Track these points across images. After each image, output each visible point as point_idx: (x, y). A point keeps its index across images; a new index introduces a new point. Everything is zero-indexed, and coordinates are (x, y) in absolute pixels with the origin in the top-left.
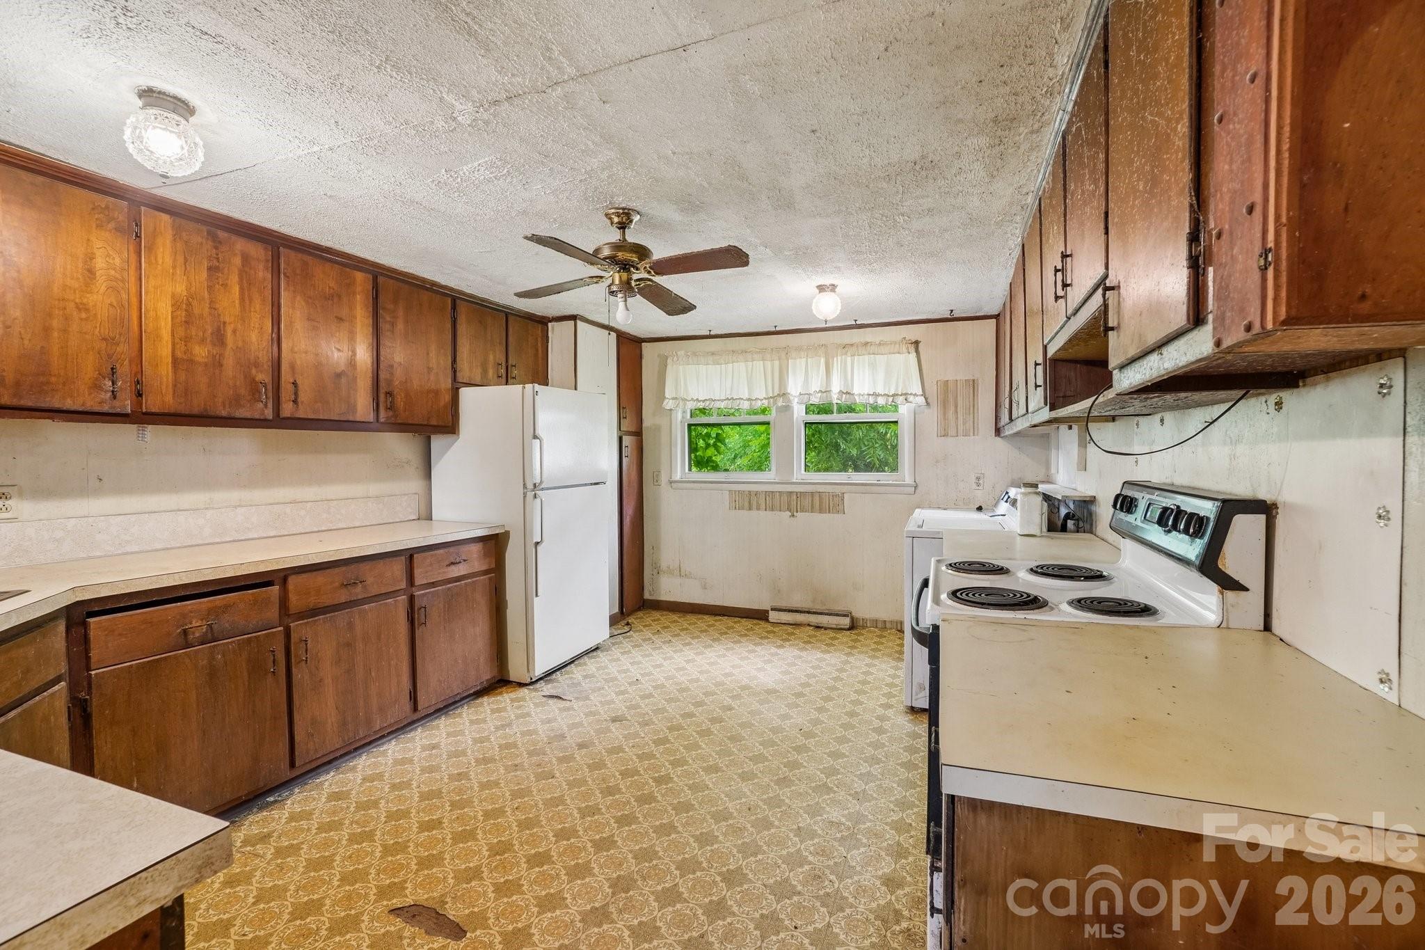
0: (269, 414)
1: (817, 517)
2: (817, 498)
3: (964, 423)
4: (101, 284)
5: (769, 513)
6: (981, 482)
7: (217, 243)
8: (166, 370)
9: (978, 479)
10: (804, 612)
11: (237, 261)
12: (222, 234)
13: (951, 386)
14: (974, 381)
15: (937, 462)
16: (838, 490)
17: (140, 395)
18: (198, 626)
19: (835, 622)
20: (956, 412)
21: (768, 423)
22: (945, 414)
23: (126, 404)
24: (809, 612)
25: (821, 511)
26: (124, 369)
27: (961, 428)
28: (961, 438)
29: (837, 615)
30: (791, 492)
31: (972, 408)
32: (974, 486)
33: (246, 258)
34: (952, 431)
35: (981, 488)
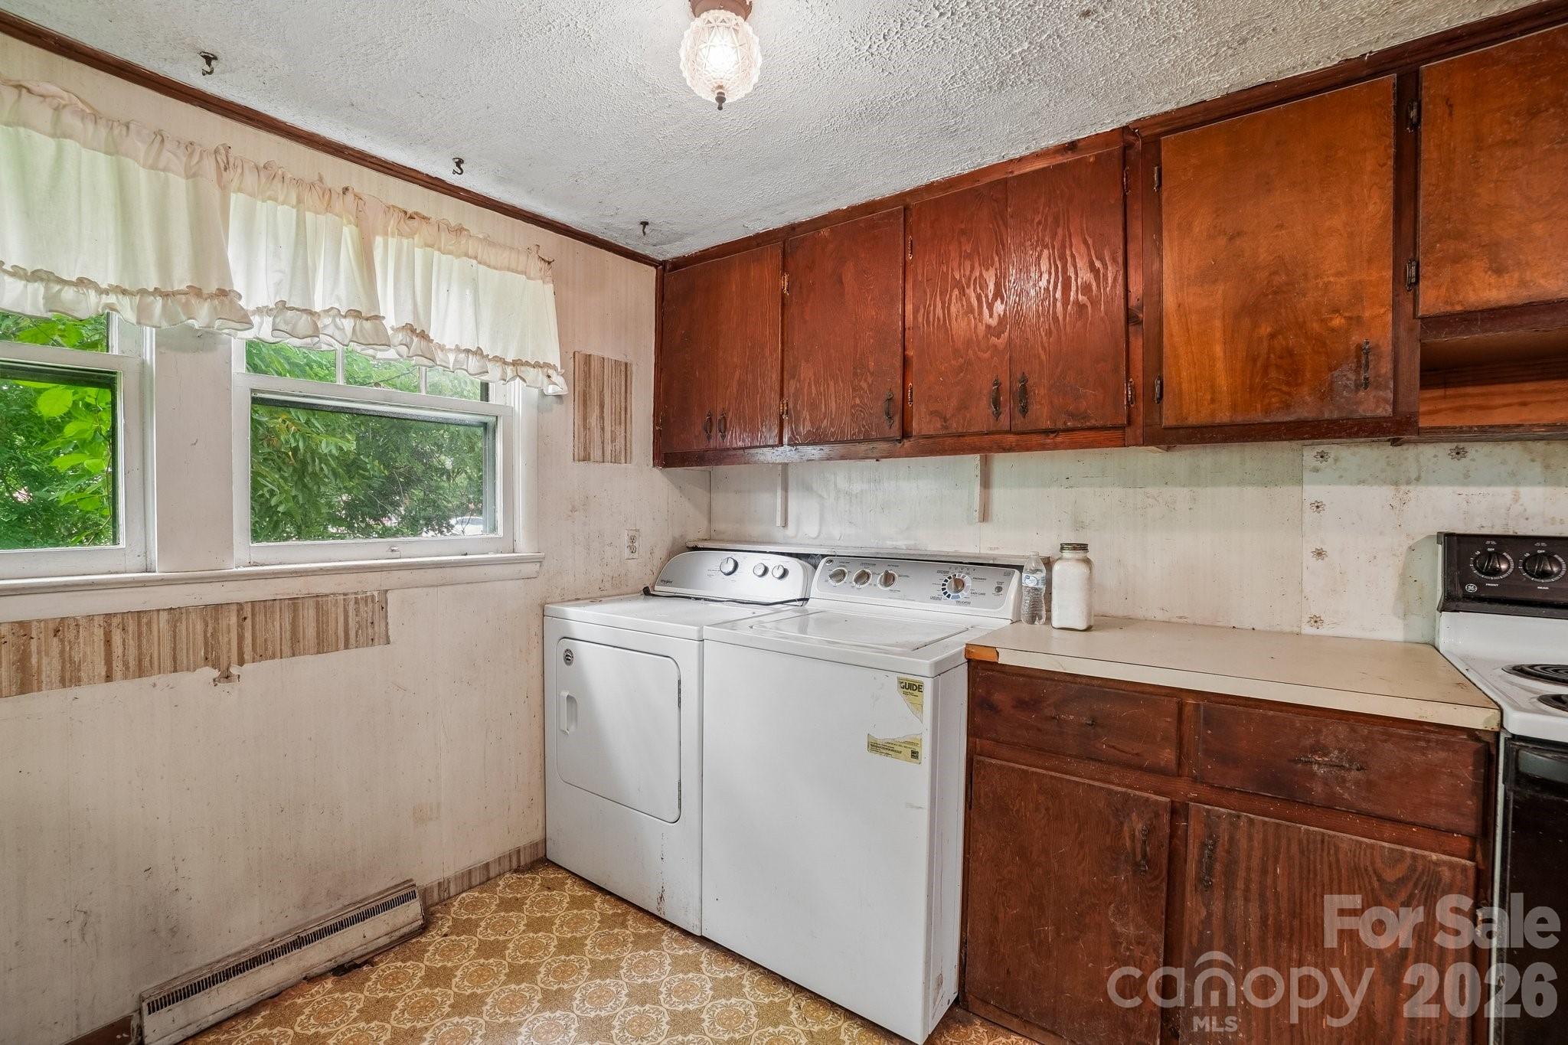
1: (309, 667)
2: (309, 615)
3: (613, 440)
5: (122, 687)
6: (636, 544)
9: (633, 539)
10: (285, 949)
13: (595, 365)
14: (626, 364)
15: (573, 510)
16: (371, 584)
19: (384, 929)
20: (602, 417)
21: (105, 380)
22: (585, 419)
24: (299, 943)
25: (322, 646)
27: (608, 448)
28: (608, 465)
29: (386, 906)
30: (217, 607)
31: (623, 413)
32: (627, 552)
34: (596, 453)
35: (636, 555)
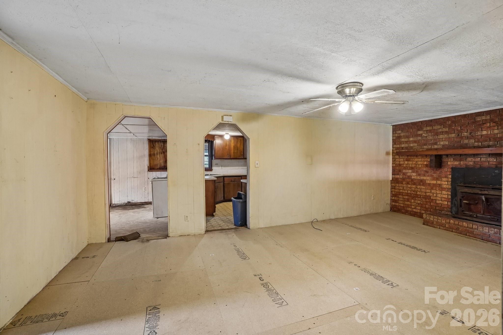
0: (243, 158)
4: (227, 146)
7: (237, 139)
8: (233, 153)
11: (239, 140)
12: (238, 138)
17: (230, 156)
18: (233, 180)
23: (229, 158)
26: (229, 154)
33: (240, 140)
